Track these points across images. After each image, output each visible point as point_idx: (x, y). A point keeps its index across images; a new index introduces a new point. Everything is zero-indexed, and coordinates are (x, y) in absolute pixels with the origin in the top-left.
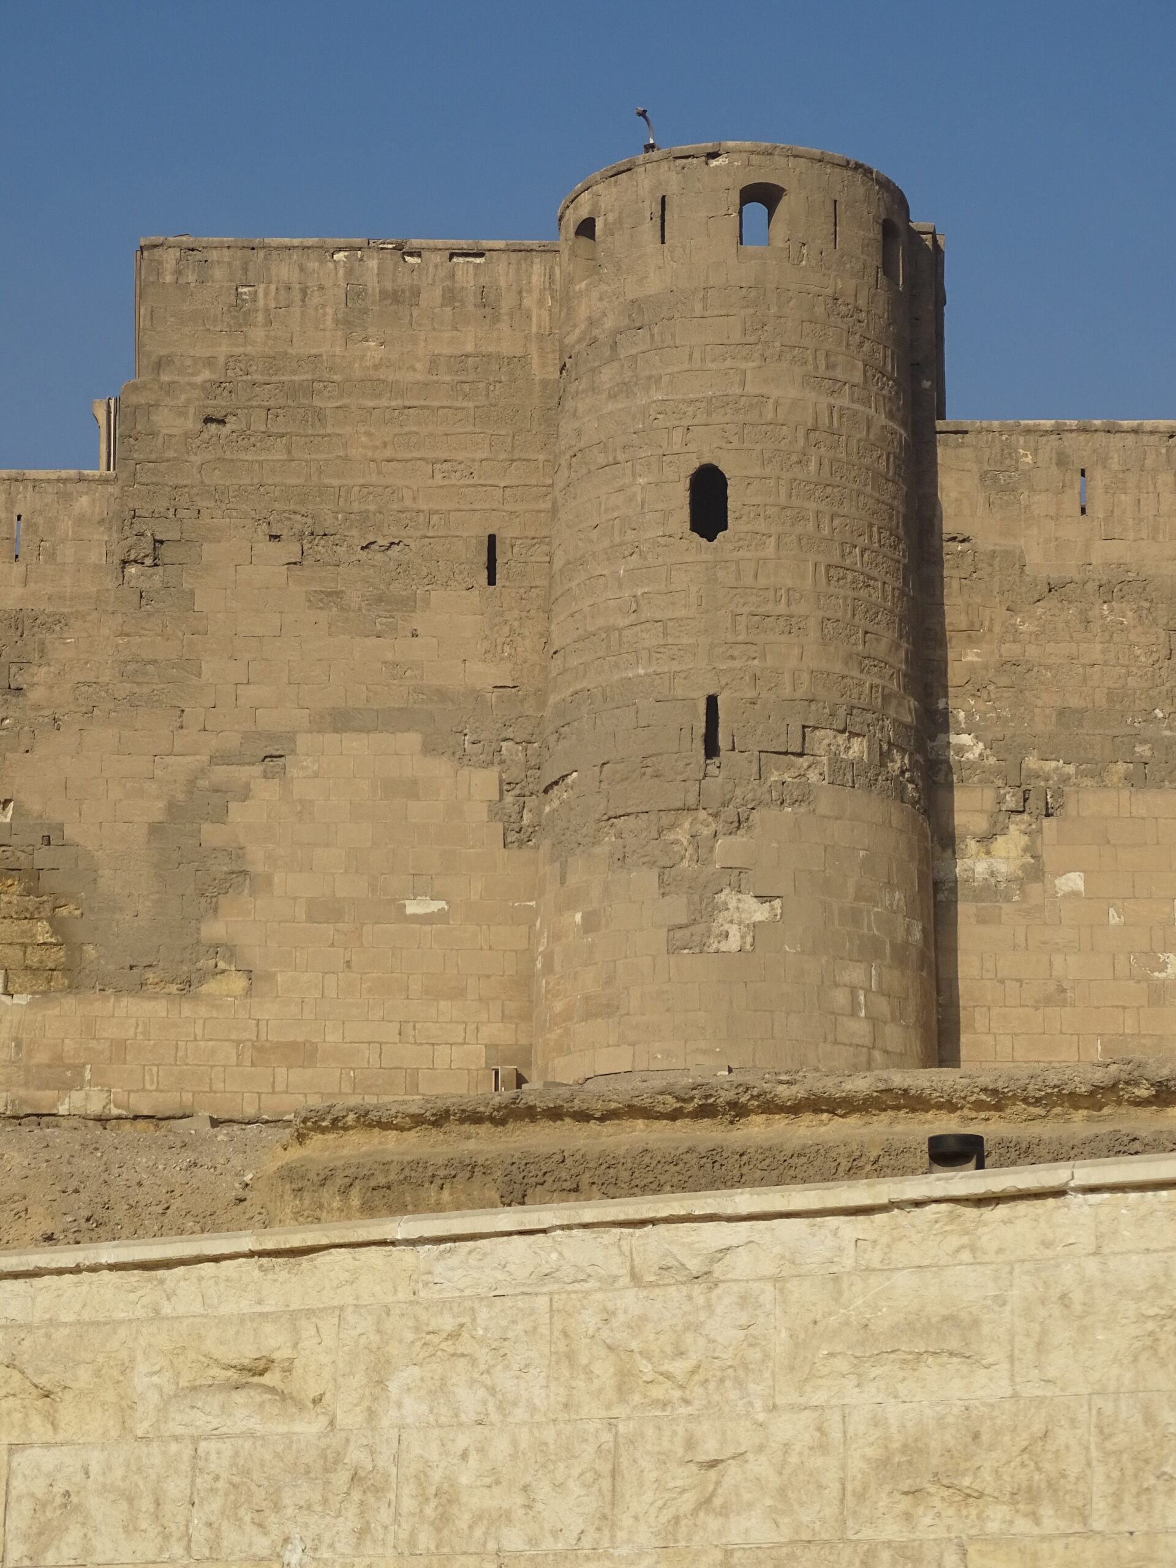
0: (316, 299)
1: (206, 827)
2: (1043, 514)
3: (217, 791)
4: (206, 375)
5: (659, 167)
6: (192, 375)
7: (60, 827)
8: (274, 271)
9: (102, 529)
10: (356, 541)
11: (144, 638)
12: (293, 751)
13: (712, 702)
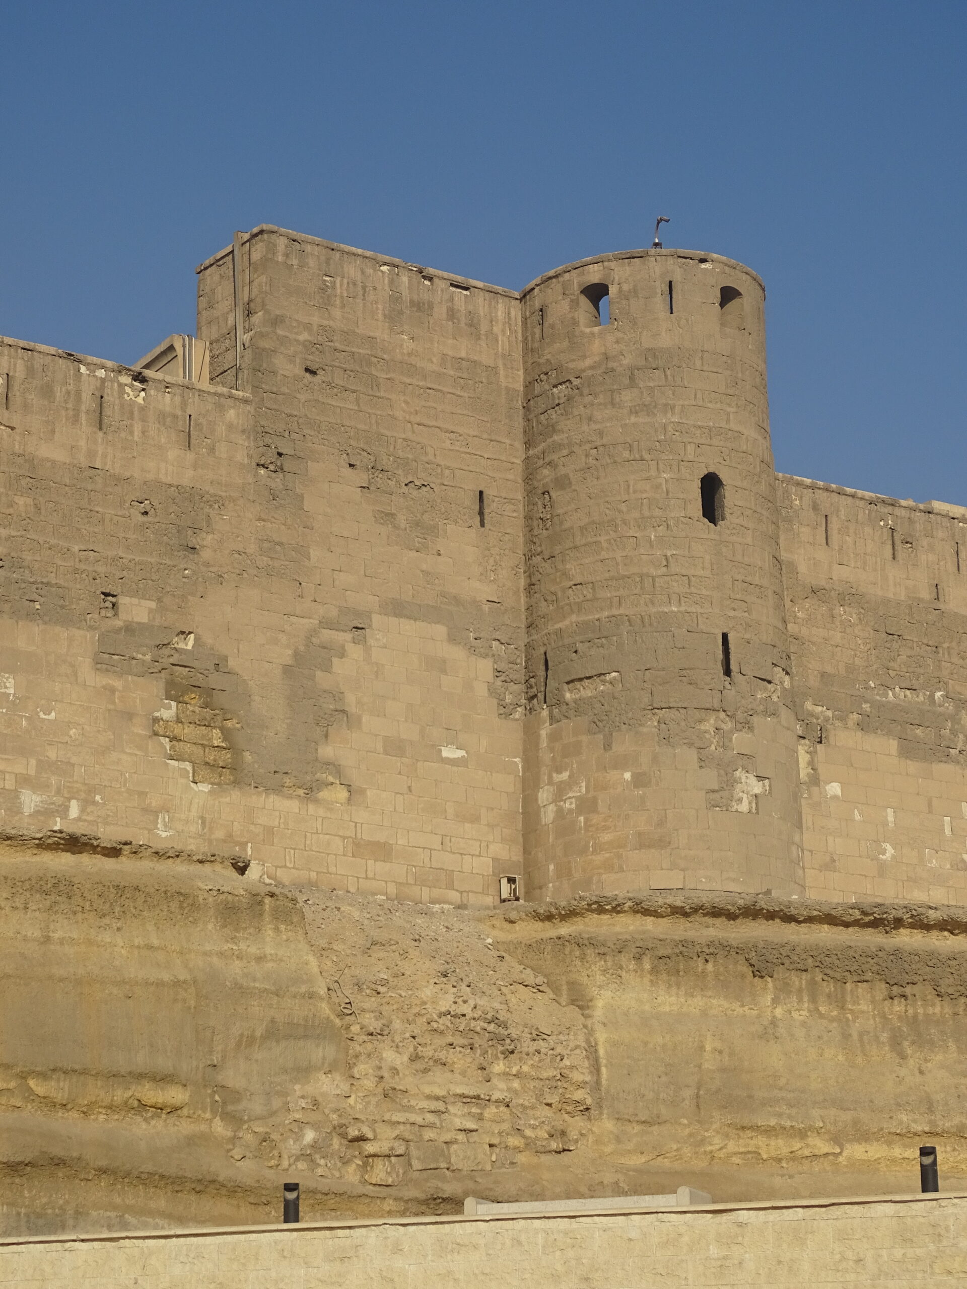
0: (371, 297)
1: (319, 673)
2: (806, 541)
3: (324, 648)
4: (304, 336)
5: (666, 260)
6: (297, 333)
7: (226, 658)
8: (346, 270)
9: (244, 437)
10: (402, 478)
11: (274, 525)
12: (370, 626)
13: (725, 637)
